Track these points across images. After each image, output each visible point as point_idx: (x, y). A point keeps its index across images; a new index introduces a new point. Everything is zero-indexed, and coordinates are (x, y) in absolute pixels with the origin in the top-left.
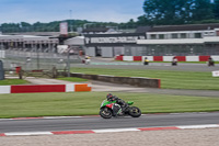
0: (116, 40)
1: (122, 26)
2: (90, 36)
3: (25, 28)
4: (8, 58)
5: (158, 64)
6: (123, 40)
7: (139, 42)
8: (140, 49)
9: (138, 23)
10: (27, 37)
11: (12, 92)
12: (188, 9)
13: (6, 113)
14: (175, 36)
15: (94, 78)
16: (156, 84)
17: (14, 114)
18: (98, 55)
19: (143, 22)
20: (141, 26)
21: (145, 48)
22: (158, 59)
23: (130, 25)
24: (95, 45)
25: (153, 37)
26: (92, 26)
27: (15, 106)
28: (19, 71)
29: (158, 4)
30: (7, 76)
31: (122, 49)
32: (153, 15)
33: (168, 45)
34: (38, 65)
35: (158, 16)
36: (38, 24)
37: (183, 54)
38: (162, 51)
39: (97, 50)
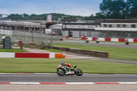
0: (82, 27)
1: (86, 18)
2: (66, 24)
3: (26, 17)
4: (14, 36)
5: (108, 43)
6: (86, 27)
7: (96, 29)
8: (97, 33)
9: (96, 17)
10: (26, 23)
11: (16, 57)
12: (127, 9)
13: (12, 70)
14: (119, 26)
15: (67, 50)
16: (106, 55)
17: (16, 71)
18: (70, 36)
19: (99, 16)
20: (97, 19)
21: (100, 33)
22: (108, 40)
23: (91, 18)
24: (69, 30)
25: (105, 26)
26: (67, 18)
27: (17, 65)
28: (20, 44)
29: (109, 6)
30: (13, 47)
31: (86, 33)
32: (105, 13)
33: (114, 32)
34: (33, 41)
35: (109, 13)
36: (33, 15)
37: (123, 37)
38: (111, 35)
39: (70, 33)
